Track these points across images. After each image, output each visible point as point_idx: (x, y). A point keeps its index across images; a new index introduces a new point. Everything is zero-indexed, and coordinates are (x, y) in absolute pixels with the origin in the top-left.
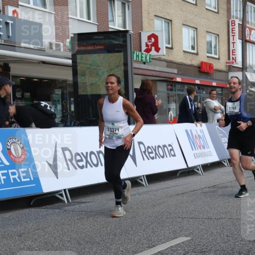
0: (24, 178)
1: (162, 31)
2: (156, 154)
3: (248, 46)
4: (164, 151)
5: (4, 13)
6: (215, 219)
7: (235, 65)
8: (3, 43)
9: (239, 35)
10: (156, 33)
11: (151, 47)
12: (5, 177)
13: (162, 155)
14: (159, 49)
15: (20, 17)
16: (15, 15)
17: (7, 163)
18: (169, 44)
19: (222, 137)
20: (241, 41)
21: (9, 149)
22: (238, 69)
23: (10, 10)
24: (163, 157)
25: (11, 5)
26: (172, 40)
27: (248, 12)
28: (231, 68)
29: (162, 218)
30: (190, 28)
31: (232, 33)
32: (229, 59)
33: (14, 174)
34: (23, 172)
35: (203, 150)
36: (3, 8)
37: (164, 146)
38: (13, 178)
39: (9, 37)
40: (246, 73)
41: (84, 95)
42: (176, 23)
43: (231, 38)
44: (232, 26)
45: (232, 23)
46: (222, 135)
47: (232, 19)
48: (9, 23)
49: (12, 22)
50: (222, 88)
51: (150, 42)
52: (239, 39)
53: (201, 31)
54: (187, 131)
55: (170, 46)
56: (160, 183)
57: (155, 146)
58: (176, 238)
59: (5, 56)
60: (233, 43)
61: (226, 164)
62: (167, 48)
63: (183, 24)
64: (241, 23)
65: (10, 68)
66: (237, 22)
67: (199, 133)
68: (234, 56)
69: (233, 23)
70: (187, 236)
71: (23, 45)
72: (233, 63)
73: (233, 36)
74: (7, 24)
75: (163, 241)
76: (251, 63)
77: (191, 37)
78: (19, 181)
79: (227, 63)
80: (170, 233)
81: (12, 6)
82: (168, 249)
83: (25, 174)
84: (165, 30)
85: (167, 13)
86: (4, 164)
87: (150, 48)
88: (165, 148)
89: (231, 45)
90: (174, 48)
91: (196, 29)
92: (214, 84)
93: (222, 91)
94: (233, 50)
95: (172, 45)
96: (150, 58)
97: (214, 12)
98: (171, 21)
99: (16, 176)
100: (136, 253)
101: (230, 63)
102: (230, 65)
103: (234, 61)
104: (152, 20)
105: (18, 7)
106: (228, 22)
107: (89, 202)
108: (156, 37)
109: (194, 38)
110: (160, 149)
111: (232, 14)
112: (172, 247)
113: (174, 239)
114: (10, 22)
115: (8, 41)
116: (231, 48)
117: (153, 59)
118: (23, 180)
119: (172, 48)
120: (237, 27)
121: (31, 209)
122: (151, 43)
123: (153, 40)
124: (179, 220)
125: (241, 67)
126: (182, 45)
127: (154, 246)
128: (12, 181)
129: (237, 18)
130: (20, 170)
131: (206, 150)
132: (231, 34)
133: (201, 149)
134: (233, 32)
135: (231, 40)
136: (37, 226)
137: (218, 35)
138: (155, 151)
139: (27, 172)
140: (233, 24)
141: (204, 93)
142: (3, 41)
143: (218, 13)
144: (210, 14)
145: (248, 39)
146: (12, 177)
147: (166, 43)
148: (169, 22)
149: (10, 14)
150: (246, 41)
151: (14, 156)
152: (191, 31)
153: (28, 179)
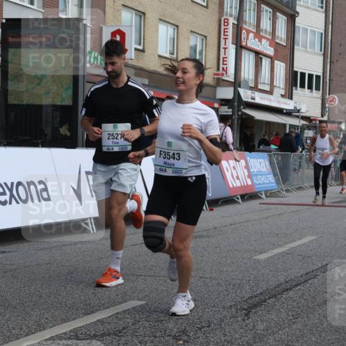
1: (131, 26)
3: (243, 53)
7: (226, 78)
9: (232, 39)
10: (123, 29)
14: (127, 50)
18: (140, 44)
20: (235, 46)
22: (228, 83)
26: (144, 39)
27: (246, 11)
28: (220, 82)
30: (169, 25)
31: (224, 35)
32: (218, 69)
40: (239, 89)
41: (15, 105)
42: (151, 17)
43: (223, 41)
44: (224, 26)
45: (224, 22)
47: (225, 17)
52: (233, 43)
53: (184, 29)
55: (141, 48)
58: (125, 302)
60: (225, 48)
62: (136, 49)
63: (160, 19)
64: (236, 23)
66: (232, 21)
68: (225, 67)
69: (226, 21)
70: (140, 300)
72: (223, 75)
73: (225, 39)
75: (106, 306)
76: (246, 76)
77: (170, 38)
79: (215, 74)
80: (117, 295)
82: (112, 316)
84: (135, 26)
85: (140, 3)
89: (222, 51)
90: (146, 50)
91: (177, 26)
94: (224, 58)
95: (144, 46)
97: (202, 6)
98: (144, 14)
100: (66, 322)
101: (219, 75)
102: (218, 78)
103: (225, 73)
104: (119, 11)
106: (220, 20)
107: (9, 252)
108: (122, 34)
109: (174, 39)
111: (225, 10)
112: (117, 313)
113: (122, 303)
116: (222, 55)
119: (143, 51)
120: (230, 27)
123: (118, 38)
124: (133, 278)
125: (233, 81)
126: (157, 47)
127: (92, 312)
129: (231, 16)
132: (222, 37)
134: (226, 34)
135: (222, 45)
137: (206, 37)
140: (226, 24)
143: (207, 7)
144: (197, 8)
145: (244, 44)
147: (136, 43)
148: (141, 14)
150: (242, 47)
152: (171, 30)
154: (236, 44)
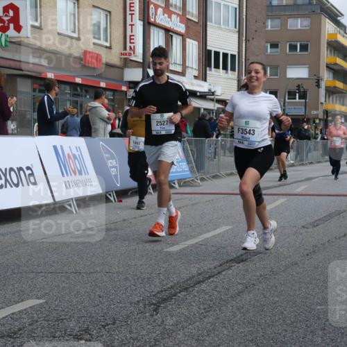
2: (6, 180)
3: (152, 31)
4: (19, 177)
6: (86, 273)
7: (134, 59)
9: (139, 14)
10: (16, 3)
11: (8, 24)
13: (16, 182)
14: (21, 27)
18: (36, 20)
19: (108, 159)
20: (142, 23)
22: (136, 64)
24: (17, 185)
26: (41, 15)
28: (127, 63)
29: (6, 273)
31: (130, 10)
32: (125, 49)
35: (78, 177)
37: (20, 169)
43: (129, 17)
46: (108, 155)
50: (114, 91)
51: (6, 16)
52: (140, 19)
53: (85, 4)
54: (55, 147)
55: (37, 24)
56: (10, 225)
57: (6, 169)
58: (22, 301)
60: (132, 25)
61: (112, 199)
62: (33, 26)
67: (74, 151)
68: (132, 45)
70: (39, 298)
72: (130, 54)
73: (132, 14)
79: (122, 54)
80: (14, 294)
82: (7, 317)
87: (6, 25)
88: (21, 172)
89: (129, 28)
91: (78, 0)
92: (103, 85)
93: (113, 96)
94: (130, 36)
96: (6, 41)
101: (126, 54)
102: (126, 58)
103: (132, 52)
110: (13, 173)
112: (13, 314)
113: (19, 302)
116: (129, 33)
117: (11, 42)
119: (40, 28)
120: (137, 1)
122: (8, 18)
123: (11, 13)
124: (32, 275)
125: (141, 61)
131: (84, 177)
132: (128, 12)
133: (75, 174)
134: (132, 9)
135: (129, 22)
137: (110, 12)
138: (5, 175)
141: (88, 97)
145: (152, 20)
147: (32, 19)
150: (150, 24)
152: (70, 4)
154: (144, 21)
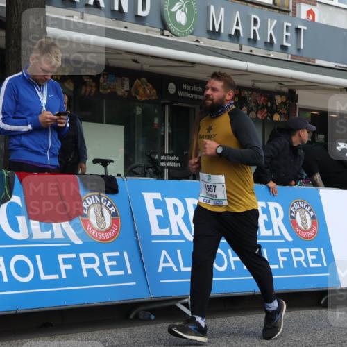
0: (313, 263)
5: (294, 14)
8: (289, 59)
12: (285, 259)
15: (317, 20)
16: (311, 18)
17: (289, 239)
21: (293, 218)
23: (303, 9)
25: (305, 3)
33: (298, 255)
34: (312, 253)
36: (294, 7)
38: (297, 262)
39: (299, 50)
48: (300, 29)
49: (305, 28)
59: (291, 78)
65: (297, 96)
71: (318, 62)
74: (298, 30)
78: (305, 266)
81: (307, 3)
83: (314, 257)
86: (285, 239)
99: (302, 259)
105: (316, 6)
114: (303, 28)
115: (297, 56)
118: (312, 265)
121: (321, 310)
128: (296, 266)
130: (308, 250)
136: (331, 337)
139: (318, 254)
142: (290, 56)
146: (295, 259)
149: (303, 16)
151: (299, 228)
153: (319, 265)
